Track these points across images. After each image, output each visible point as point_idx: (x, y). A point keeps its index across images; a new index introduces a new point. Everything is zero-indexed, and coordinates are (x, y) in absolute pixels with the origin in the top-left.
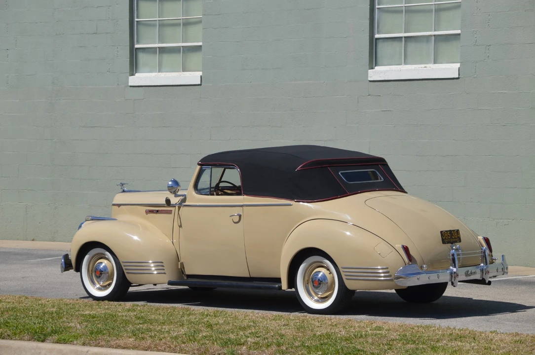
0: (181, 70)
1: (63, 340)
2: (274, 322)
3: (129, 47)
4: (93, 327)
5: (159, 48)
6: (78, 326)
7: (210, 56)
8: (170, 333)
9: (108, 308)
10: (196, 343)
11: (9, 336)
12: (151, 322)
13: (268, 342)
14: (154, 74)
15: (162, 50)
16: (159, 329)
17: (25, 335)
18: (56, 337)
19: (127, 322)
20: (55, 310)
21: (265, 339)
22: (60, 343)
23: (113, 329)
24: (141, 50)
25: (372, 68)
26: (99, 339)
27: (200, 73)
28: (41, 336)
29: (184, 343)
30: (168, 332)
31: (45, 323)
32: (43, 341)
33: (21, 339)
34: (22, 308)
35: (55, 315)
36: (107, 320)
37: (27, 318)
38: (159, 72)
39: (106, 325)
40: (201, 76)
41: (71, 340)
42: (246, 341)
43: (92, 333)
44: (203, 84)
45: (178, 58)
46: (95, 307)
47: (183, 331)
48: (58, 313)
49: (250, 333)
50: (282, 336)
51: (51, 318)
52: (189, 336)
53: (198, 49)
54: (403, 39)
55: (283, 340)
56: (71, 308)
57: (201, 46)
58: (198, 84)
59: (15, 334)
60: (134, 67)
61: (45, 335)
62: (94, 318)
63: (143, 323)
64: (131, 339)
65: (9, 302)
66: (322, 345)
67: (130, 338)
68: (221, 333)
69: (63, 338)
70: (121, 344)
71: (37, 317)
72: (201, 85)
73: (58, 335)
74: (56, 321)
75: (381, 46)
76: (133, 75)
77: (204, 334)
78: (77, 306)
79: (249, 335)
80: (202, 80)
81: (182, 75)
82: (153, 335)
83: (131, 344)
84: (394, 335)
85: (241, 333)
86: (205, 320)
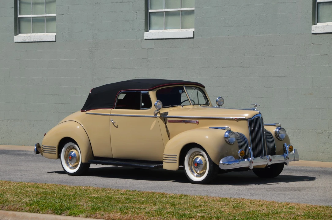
0: (180, 28)
1: (73, 213)
2: (219, 202)
3: (144, 12)
4: (95, 205)
5: (165, 12)
6: (85, 204)
7: (200, 18)
8: (145, 210)
9: (109, 193)
10: (161, 216)
11: (38, 210)
12: (134, 202)
13: (211, 216)
14: (161, 31)
15: (167, 14)
16: (139, 206)
17: (49, 210)
18: (68, 212)
19: (118, 202)
20: (72, 193)
21: (209, 214)
22: (71, 216)
23: (107, 206)
24: (153, 14)
25: (315, 25)
26: (97, 213)
27: (193, 30)
28: (59, 211)
29: (153, 216)
30: (145, 209)
31: (63, 202)
32: (60, 214)
33: (46, 213)
34: (51, 192)
35: (71, 197)
36: (105, 200)
37: (52, 199)
38: (165, 29)
39: (104, 204)
40: (194, 32)
41: (78, 214)
42: (196, 216)
43: (93, 209)
44: (195, 37)
45: (178, 19)
46: (100, 192)
47: (154, 208)
48: (73, 196)
49: (200, 210)
50: (221, 212)
51: (68, 199)
52: (158, 212)
53: (192, 12)
55: (221, 215)
56: (84, 193)
57: (194, 10)
58: (192, 37)
59: (42, 209)
60: (148, 26)
61: (61, 210)
62: (97, 199)
63: (129, 203)
64: (118, 214)
65: (44, 188)
66: (247, 218)
67: (118, 212)
68: (180, 210)
69: (73, 212)
70: (111, 217)
71: (59, 198)
72: (193, 38)
73: (70, 211)
74: (71, 201)
75: (321, 8)
76: (147, 31)
77: (168, 211)
78: (88, 191)
79: (198, 211)
80: (195, 34)
81: (181, 31)
82: (134, 211)
83: (118, 217)
84: (301, 212)
85: (194, 210)
86: (172, 201)
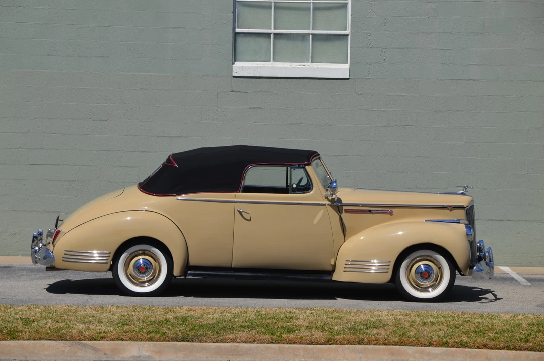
54: (272, 35)
75: (240, 40)
